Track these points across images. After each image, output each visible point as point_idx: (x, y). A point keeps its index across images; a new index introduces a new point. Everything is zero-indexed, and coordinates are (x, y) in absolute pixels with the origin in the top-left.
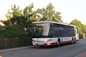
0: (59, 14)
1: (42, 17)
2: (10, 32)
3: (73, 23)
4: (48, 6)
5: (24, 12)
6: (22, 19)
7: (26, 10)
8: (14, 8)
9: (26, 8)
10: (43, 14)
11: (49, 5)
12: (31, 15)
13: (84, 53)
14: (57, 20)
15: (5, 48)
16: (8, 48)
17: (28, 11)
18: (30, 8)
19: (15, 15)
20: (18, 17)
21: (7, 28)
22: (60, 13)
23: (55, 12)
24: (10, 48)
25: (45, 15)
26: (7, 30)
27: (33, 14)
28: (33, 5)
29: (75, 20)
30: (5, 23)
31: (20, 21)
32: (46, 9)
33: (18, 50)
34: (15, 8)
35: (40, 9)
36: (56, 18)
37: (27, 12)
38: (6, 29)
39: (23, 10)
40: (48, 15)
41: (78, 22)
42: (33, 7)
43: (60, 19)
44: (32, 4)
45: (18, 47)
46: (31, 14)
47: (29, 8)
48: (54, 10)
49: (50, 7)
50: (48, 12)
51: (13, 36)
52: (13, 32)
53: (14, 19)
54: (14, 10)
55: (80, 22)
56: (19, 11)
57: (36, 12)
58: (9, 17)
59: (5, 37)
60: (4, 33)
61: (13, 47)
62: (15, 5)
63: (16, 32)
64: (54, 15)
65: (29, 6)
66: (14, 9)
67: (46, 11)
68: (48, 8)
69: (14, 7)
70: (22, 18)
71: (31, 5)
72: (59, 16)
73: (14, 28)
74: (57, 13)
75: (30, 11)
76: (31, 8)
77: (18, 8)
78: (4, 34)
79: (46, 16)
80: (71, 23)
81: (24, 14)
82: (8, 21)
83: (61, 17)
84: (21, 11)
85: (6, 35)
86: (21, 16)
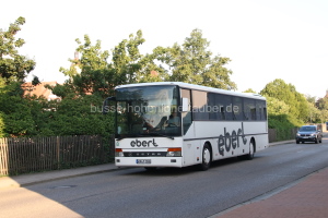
0: (224, 63)
1: (170, 73)
2: (70, 118)
3: (270, 90)
4: (189, 40)
5: (115, 58)
6: (107, 79)
7: (120, 51)
8: (86, 47)
9: (121, 45)
10: (175, 64)
11: (193, 35)
12: (136, 68)
13: (296, 183)
14: (218, 80)
15: (54, 168)
16: (64, 167)
17: (127, 54)
18: (133, 46)
19: (88, 68)
20: (98, 73)
21: (63, 107)
22: (227, 59)
23: (212, 57)
24: (72, 167)
25: (179, 67)
26: (63, 114)
27: (143, 63)
28: (143, 37)
29: (276, 81)
30: (57, 90)
31: (102, 86)
32: (182, 48)
34: (87, 45)
35: (165, 47)
36: (213, 76)
37: (123, 56)
38: (59, 109)
39: (111, 53)
40: (187, 67)
41: (285, 86)
42: (140, 42)
43: (226, 78)
44: (139, 33)
45: (94, 164)
46: (136, 62)
47: (129, 46)
48: (206, 50)
49: (195, 42)
50: (190, 59)
51: (80, 130)
52: (80, 119)
53: (83, 78)
54: (86, 52)
55: (292, 88)
56: (99, 56)
57: (152, 57)
58: (71, 73)
59: (57, 134)
60: (53, 122)
61: (81, 166)
62: (86, 38)
63: (91, 118)
64: (208, 66)
65: (129, 39)
66: (86, 49)
67: (182, 53)
68: (188, 46)
69: (83, 42)
70: (110, 75)
71: (135, 35)
72: (224, 70)
73: (84, 107)
74: (216, 58)
75: (132, 54)
76: (136, 46)
77: (98, 46)
78: (52, 126)
79: (183, 68)
80: (265, 92)
81: (116, 64)
82: (66, 85)
83: (231, 73)
84: (106, 54)
85: (58, 127)
86: (105, 71)
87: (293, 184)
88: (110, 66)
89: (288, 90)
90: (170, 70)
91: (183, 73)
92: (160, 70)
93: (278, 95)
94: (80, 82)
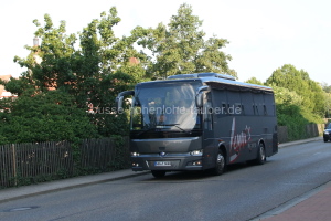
0: (220, 45)
1: (154, 60)
2: (28, 121)
3: (278, 78)
4: (176, 18)
5: (84, 43)
6: (74, 70)
7: (90, 34)
9: (90, 26)
10: (160, 49)
11: (180, 12)
14: (214, 68)
15: (10, 185)
16: (23, 183)
17: (99, 37)
18: (106, 27)
19: (51, 56)
21: (20, 107)
22: (224, 41)
23: (205, 39)
24: (32, 182)
25: (165, 52)
26: (20, 115)
27: (119, 48)
28: (118, 15)
29: (285, 66)
30: (11, 86)
31: (69, 79)
32: (168, 29)
33: (60, 189)
34: (48, 27)
36: (207, 62)
37: (94, 40)
38: (13, 108)
39: (78, 37)
40: (175, 52)
41: (296, 74)
42: (115, 22)
43: (224, 66)
44: (113, 10)
45: (60, 178)
46: (110, 47)
47: (101, 27)
48: (198, 30)
49: (184, 21)
50: (178, 41)
51: (41, 136)
52: (41, 121)
53: (45, 70)
54: (47, 36)
55: (305, 75)
56: (64, 41)
57: (129, 41)
58: (28, 63)
59: (12, 141)
60: (7, 127)
61: (45, 181)
62: (47, 19)
63: (55, 120)
64: (200, 51)
65: (100, 19)
66: (47, 32)
67: (168, 35)
68: (175, 25)
69: (43, 24)
70: (78, 64)
71: (108, 14)
72: (221, 55)
73: (46, 105)
74: (211, 40)
75: (104, 36)
76: (109, 28)
77: (62, 28)
78: (6, 131)
79: (169, 54)
82: (23, 78)
83: (230, 58)
84: (72, 37)
85: (13, 132)
86: (72, 60)
87: (311, 194)
88: (77, 53)
89: (300, 78)
90: (153, 57)
91: (170, 59)
92: (142, 57)
93: (289, 84)
94: (41, 75)
